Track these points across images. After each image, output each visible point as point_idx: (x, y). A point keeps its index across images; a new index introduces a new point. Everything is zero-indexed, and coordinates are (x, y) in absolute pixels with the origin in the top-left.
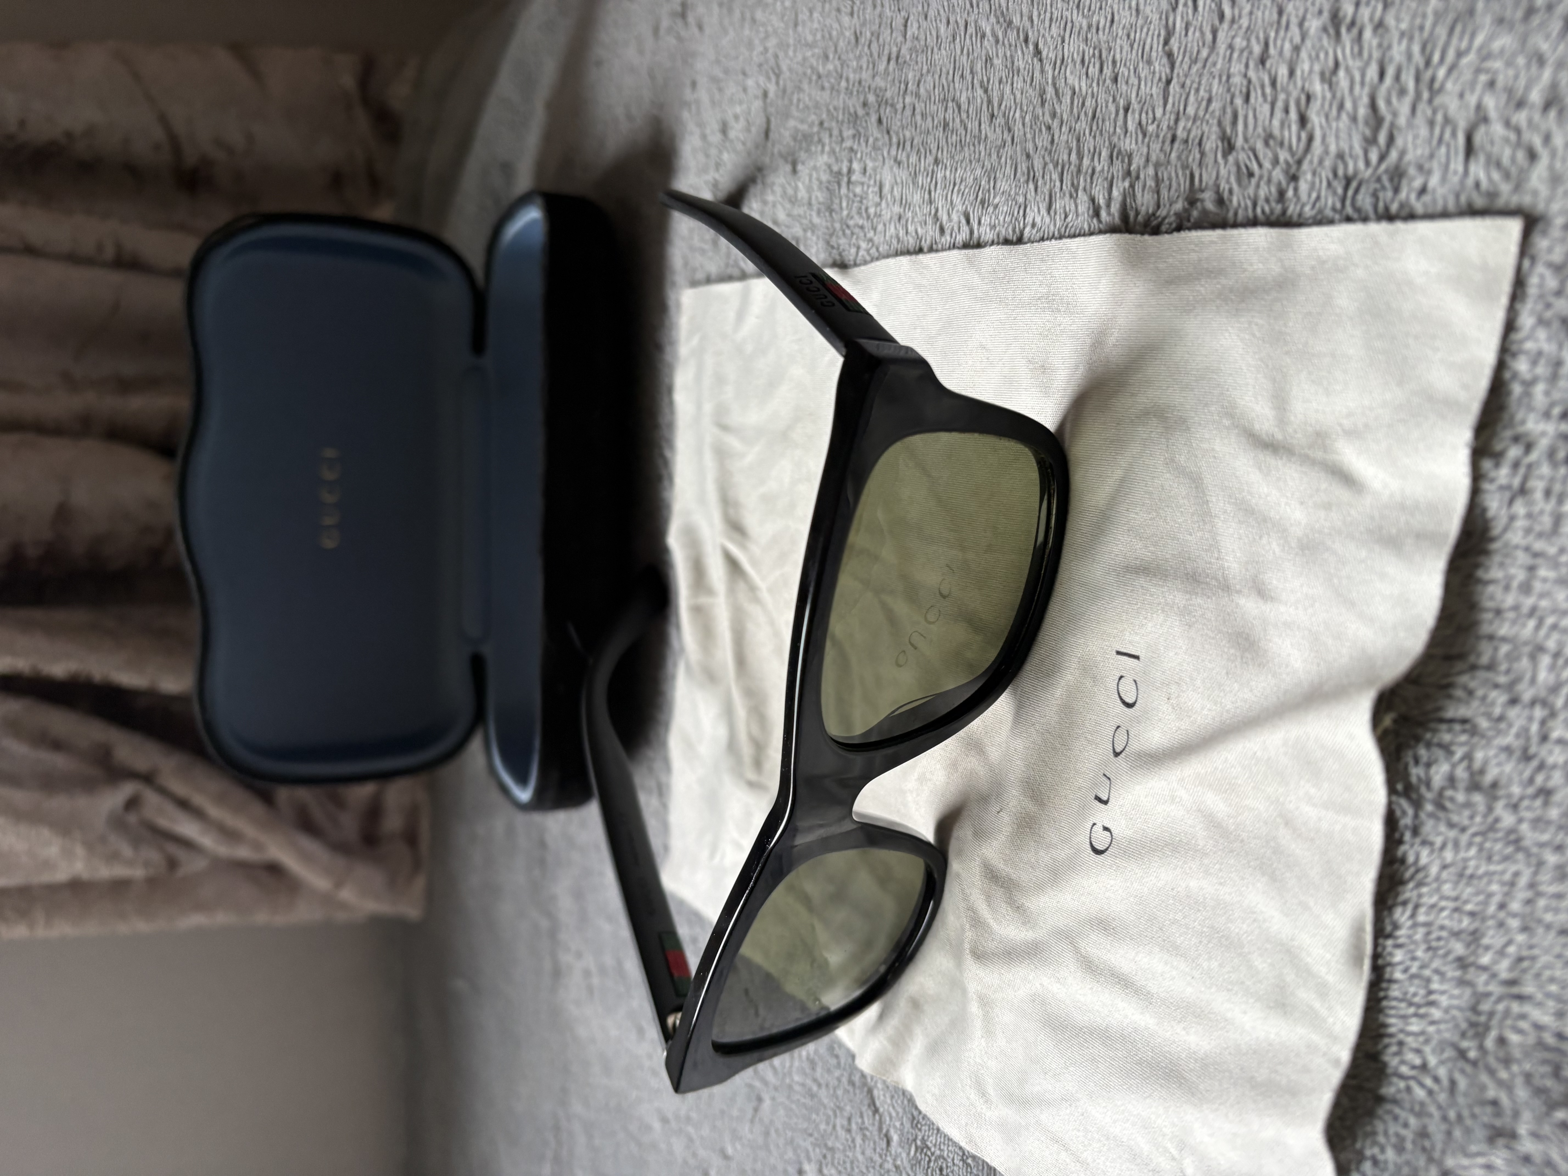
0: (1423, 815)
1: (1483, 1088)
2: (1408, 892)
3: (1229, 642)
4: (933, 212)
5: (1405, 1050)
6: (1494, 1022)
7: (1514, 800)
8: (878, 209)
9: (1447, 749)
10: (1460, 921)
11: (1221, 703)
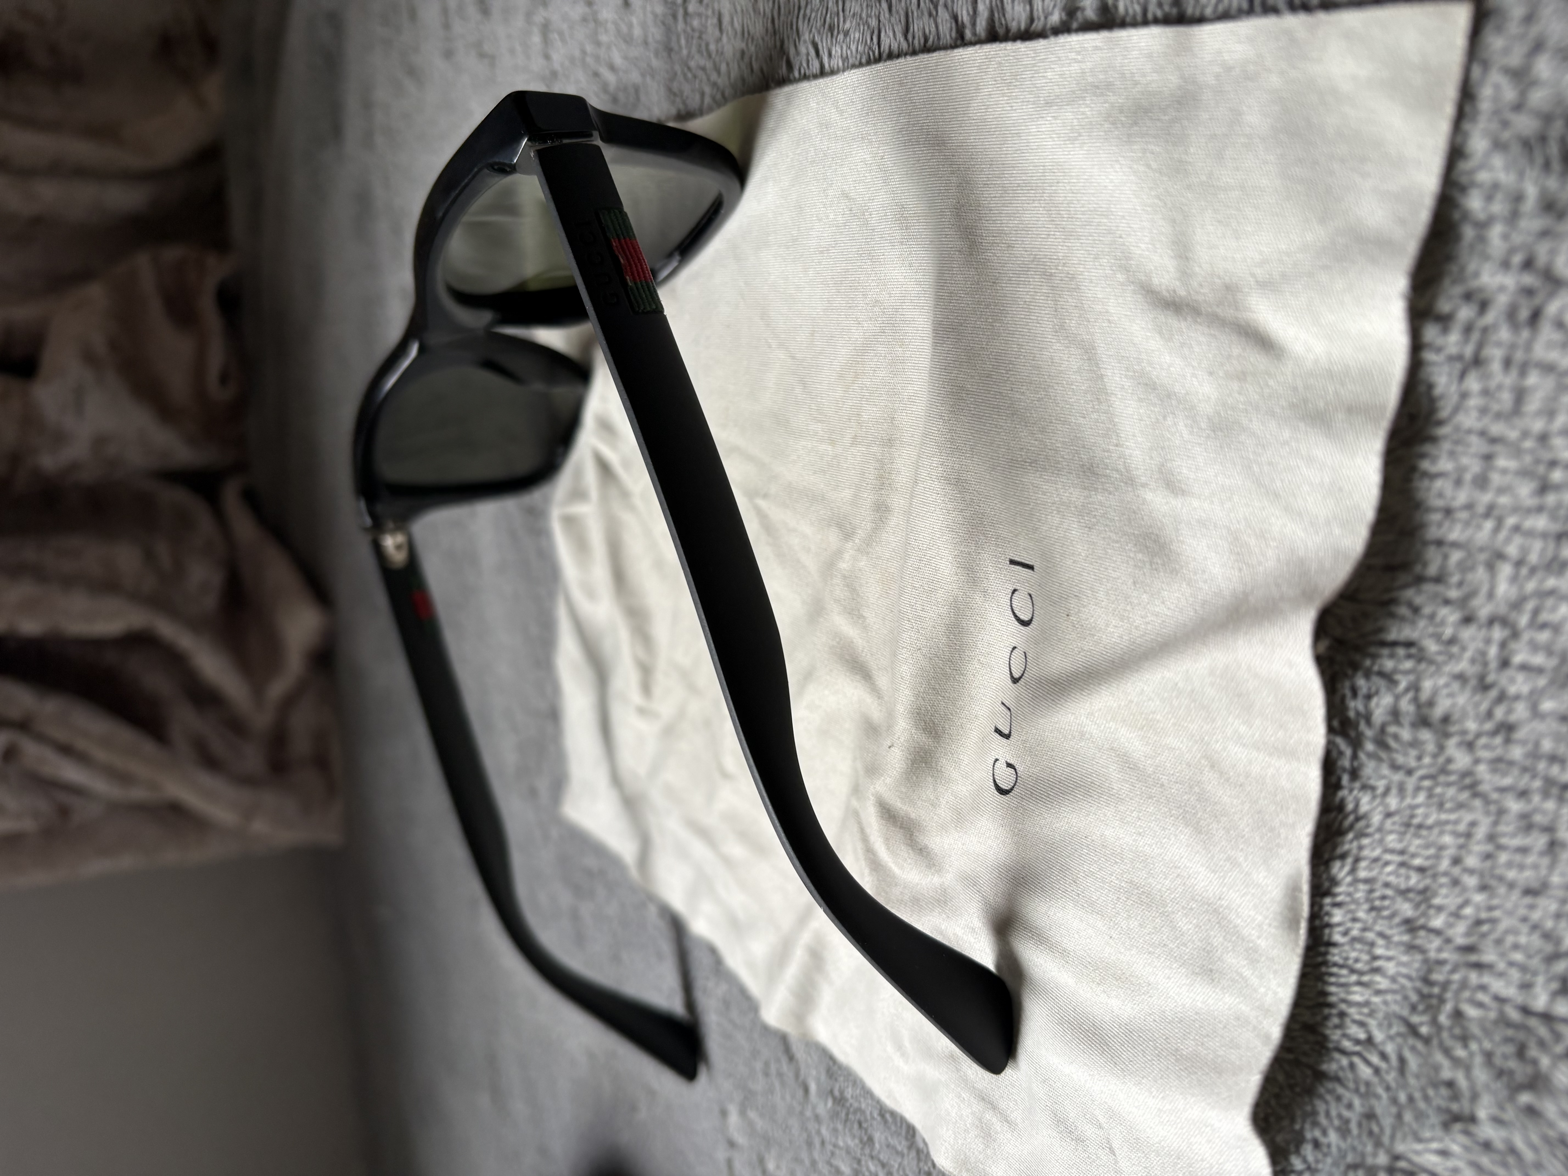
0: (1362, 756)
1: (1437, 1068)
2: (1349, 843)
3: (1136, 545)
4: (778, 44)
5: (1348, 1021)
6: (1449, 995)
7: (1470, 737)
8: (720, 45)
9: (1389, 678)
10: (1408, 878)
11: (1128, 618)
